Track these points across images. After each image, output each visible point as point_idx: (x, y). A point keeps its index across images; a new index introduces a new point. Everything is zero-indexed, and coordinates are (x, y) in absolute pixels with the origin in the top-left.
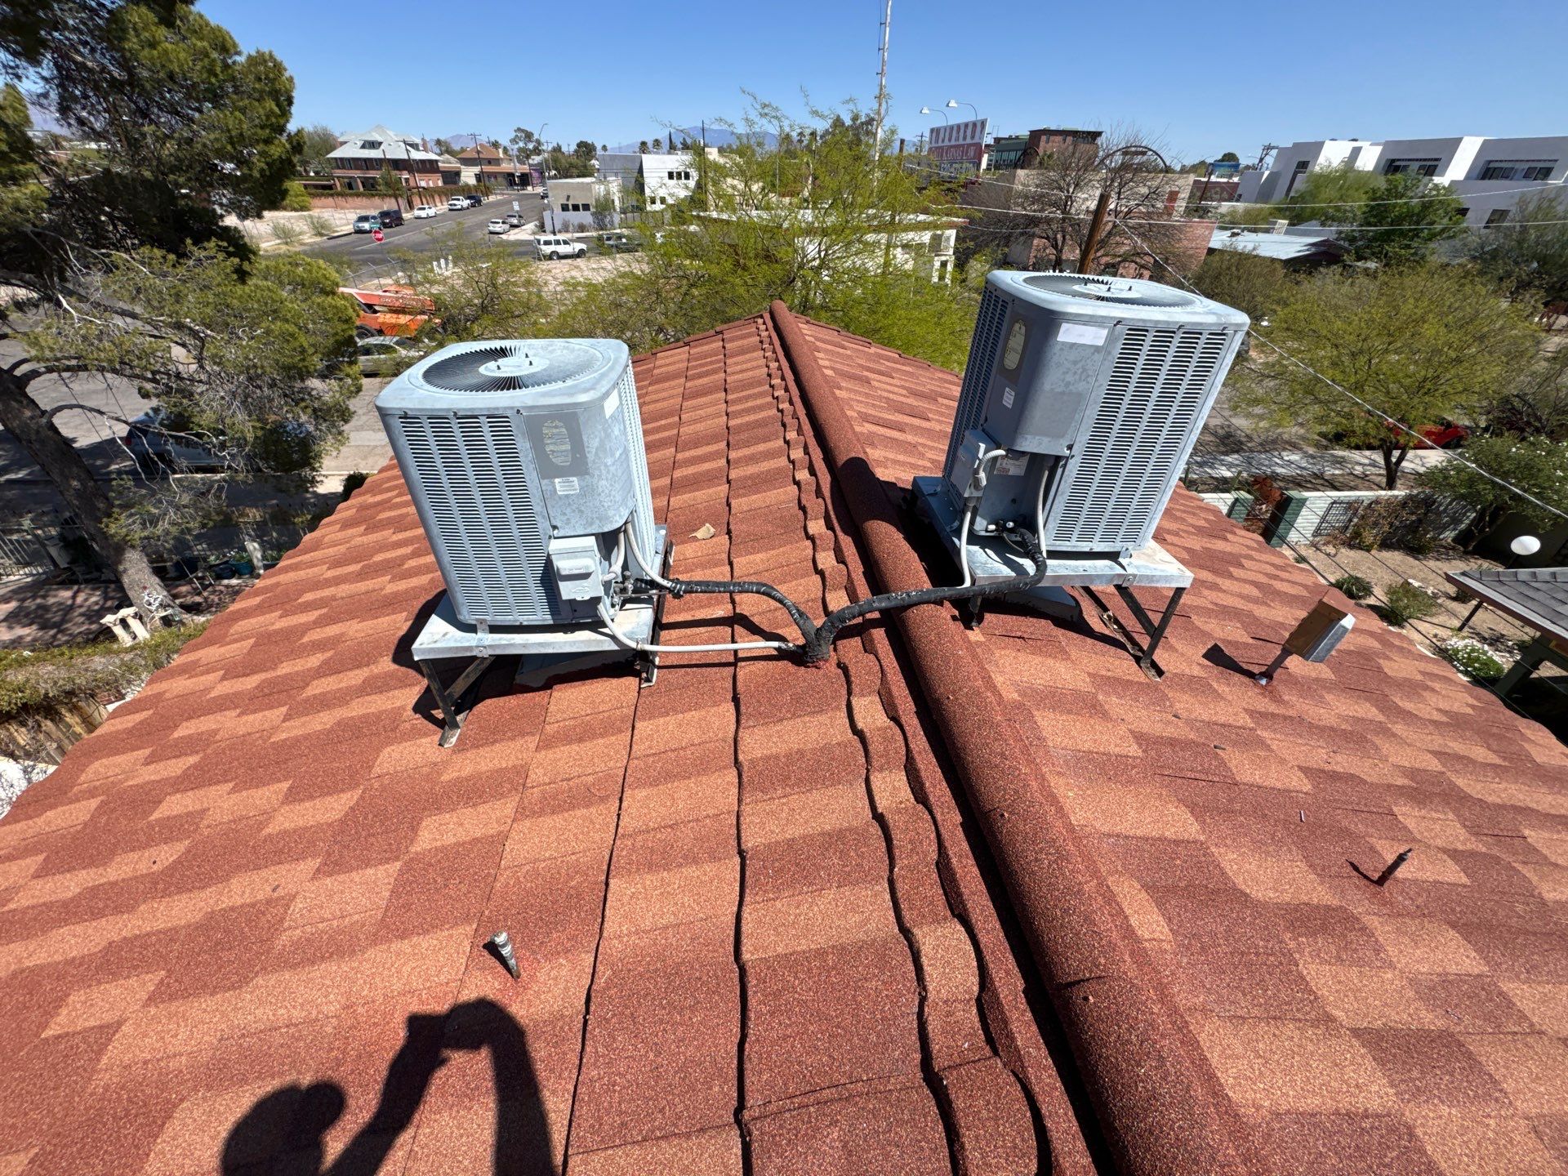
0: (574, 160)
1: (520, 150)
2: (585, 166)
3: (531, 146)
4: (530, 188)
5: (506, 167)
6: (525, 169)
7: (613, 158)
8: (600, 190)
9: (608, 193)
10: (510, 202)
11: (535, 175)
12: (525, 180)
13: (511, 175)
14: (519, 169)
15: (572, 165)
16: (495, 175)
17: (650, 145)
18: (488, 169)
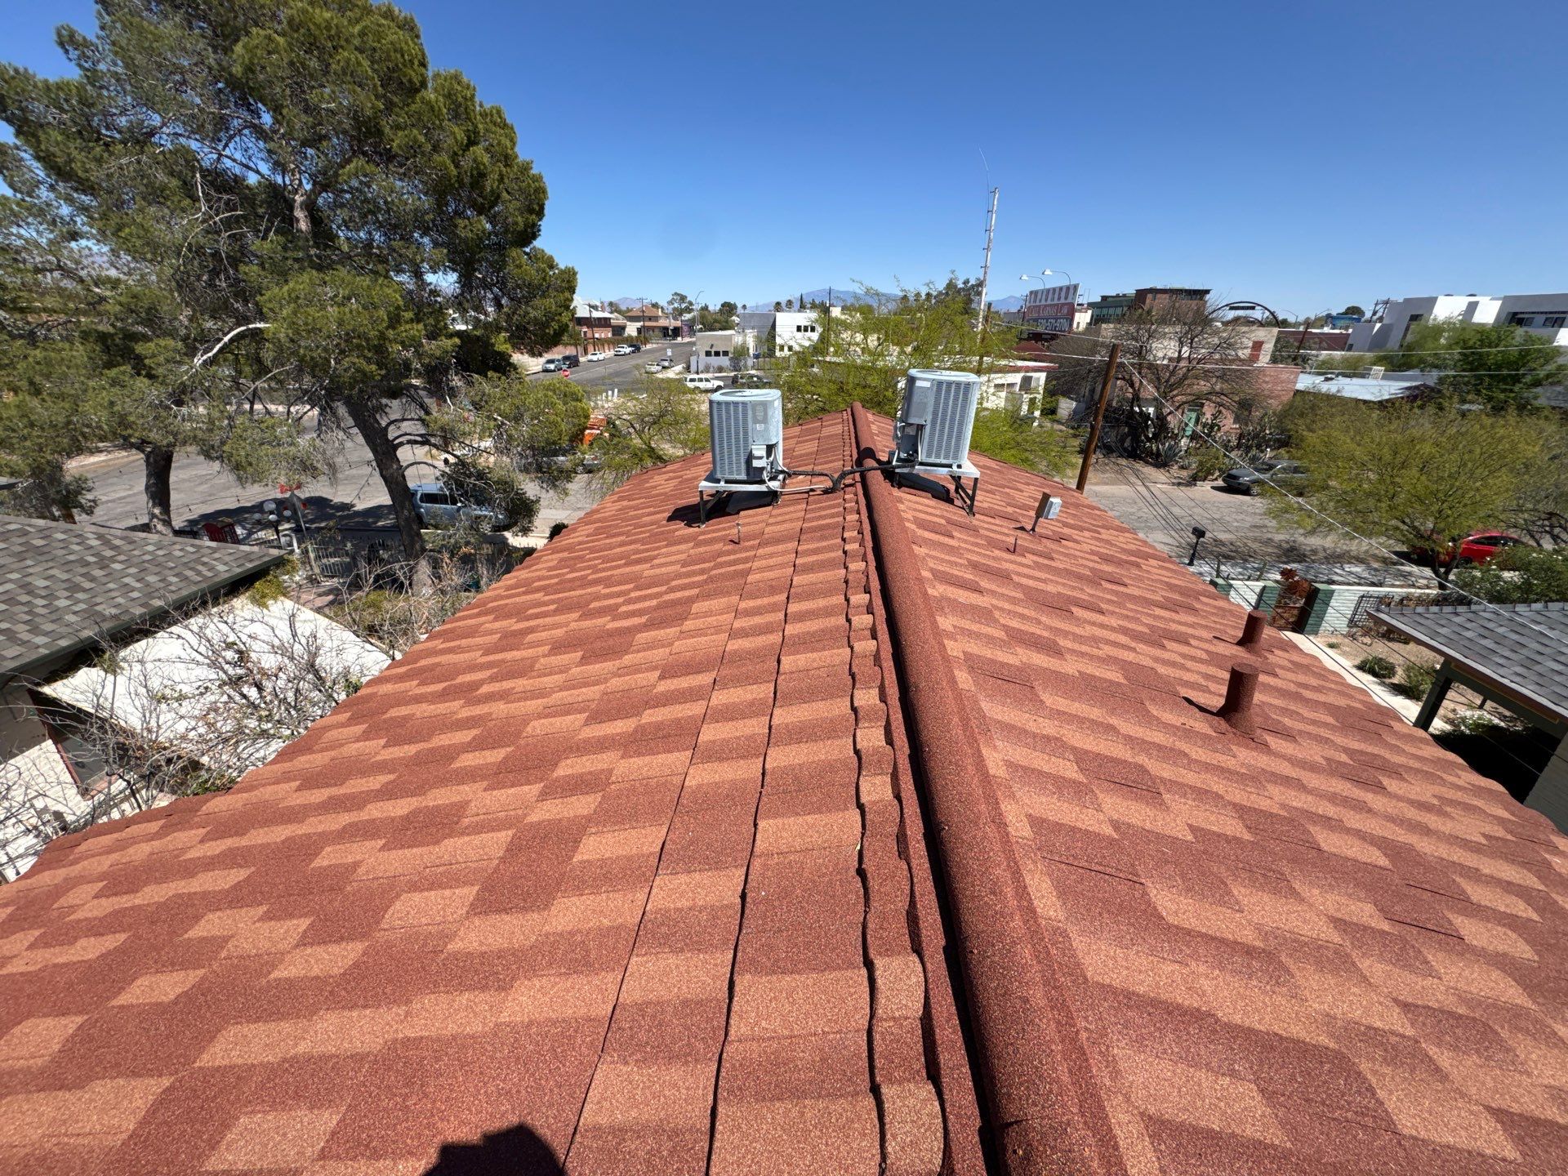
0: (719, 317)
1: (674, 309)
2: (727, 322)
3: (683, 306)
4: (679, 339)
5: (663, 322)
6: (678, 324)
7: (752, 315)
8: (738, 339)
9: (745, 342)
10: (665, 349)
11: (685, 329)
12: (677, 332)
13: (666, 329)
14: (672, 323)
15: (716, 321)
16: (653, 328)
17: (783, 305)
18: (648, 324)
